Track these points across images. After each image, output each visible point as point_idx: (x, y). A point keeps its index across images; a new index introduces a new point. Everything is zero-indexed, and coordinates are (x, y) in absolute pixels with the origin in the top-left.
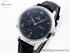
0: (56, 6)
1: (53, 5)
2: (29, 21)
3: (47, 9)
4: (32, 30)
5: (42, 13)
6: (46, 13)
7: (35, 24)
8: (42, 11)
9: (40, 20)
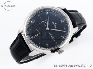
0: (83, 22)
1: (81, 19)
2: (43, 21)
3: (71, 20)
4: (40, 33)
5: (63, 21)
6: (67, 24)
7: (48, 29)
8: (63, 19)
9: (56, 27)
